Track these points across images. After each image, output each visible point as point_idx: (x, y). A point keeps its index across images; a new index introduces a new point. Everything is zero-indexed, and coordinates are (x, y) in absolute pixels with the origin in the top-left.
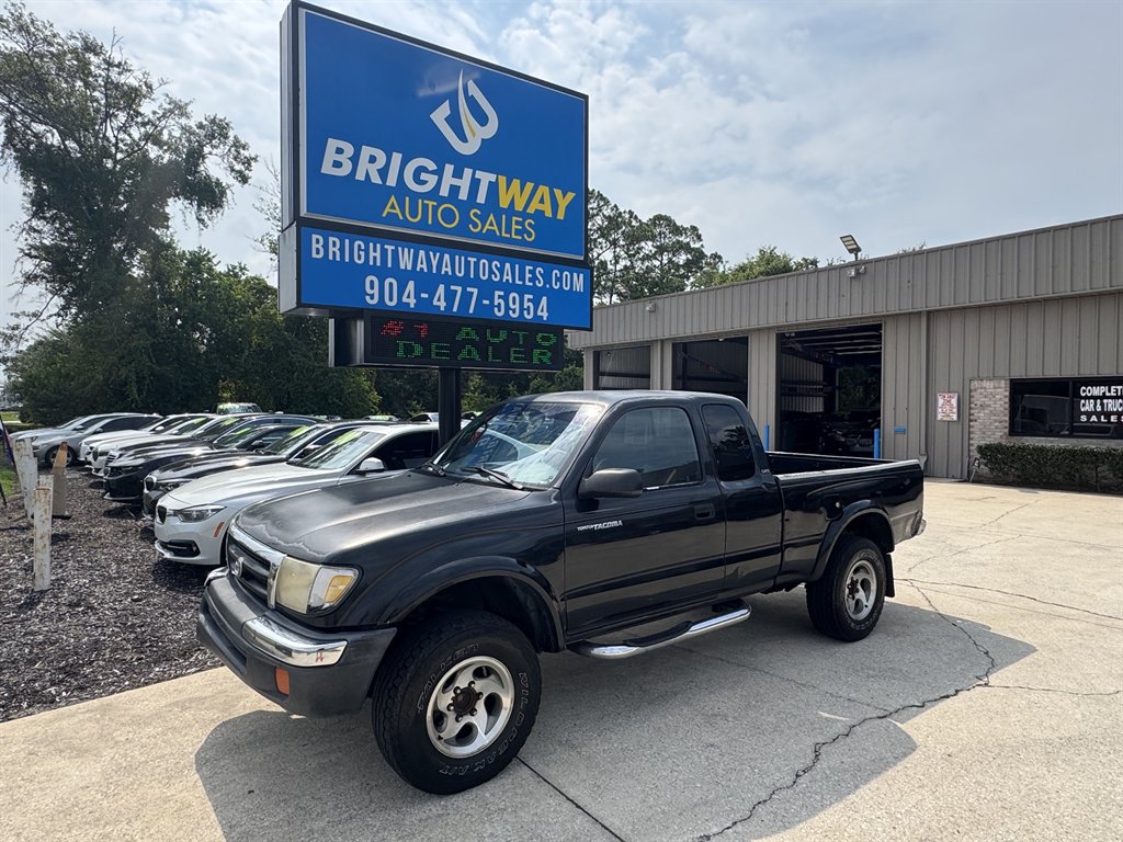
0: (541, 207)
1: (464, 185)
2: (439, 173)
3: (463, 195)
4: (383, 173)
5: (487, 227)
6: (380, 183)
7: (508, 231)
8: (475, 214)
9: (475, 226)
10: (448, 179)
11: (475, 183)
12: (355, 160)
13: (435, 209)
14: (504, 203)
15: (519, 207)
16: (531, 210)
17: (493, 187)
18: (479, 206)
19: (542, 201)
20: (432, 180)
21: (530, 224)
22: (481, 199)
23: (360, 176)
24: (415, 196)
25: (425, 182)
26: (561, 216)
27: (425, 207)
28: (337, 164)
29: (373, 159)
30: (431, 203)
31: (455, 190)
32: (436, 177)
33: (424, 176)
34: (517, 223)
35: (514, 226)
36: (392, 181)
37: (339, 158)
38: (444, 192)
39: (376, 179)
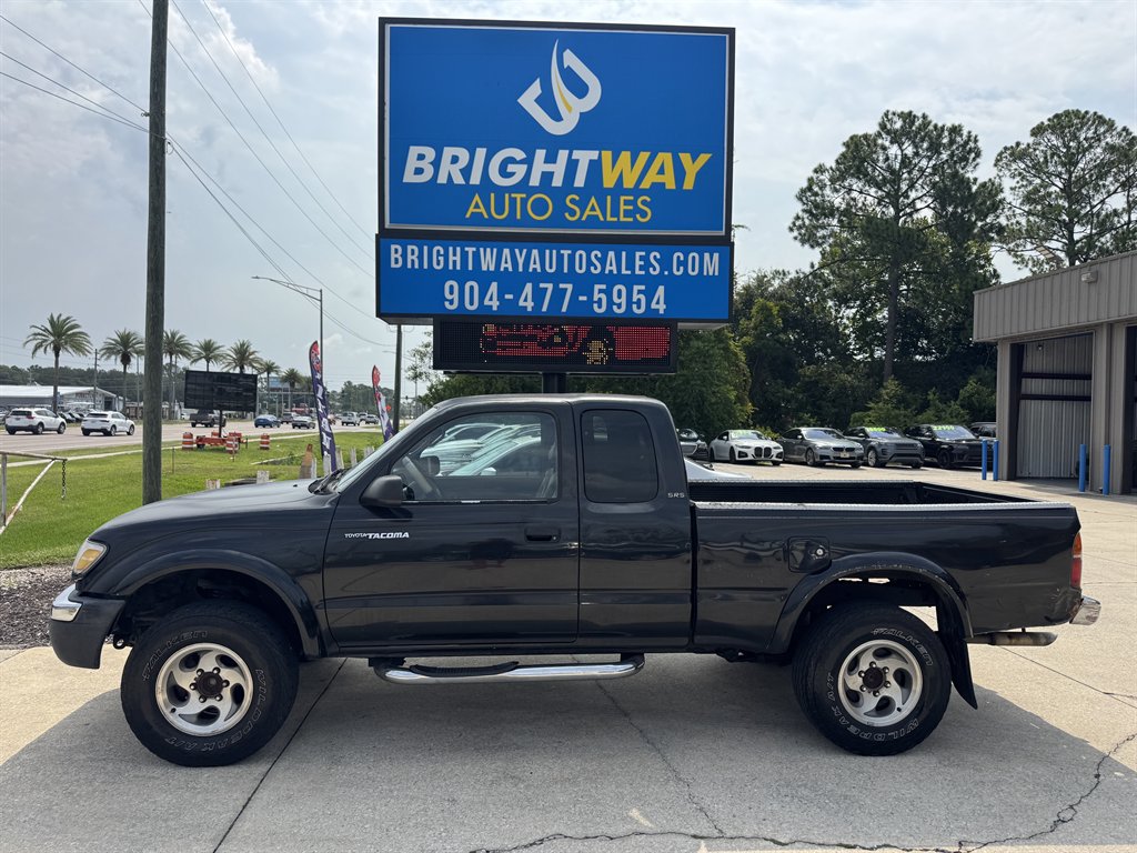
0: (660, 179)
1: (559, 170)
2: (529, 161)
3: (557, 182)
4: (466, 172)
5: (588, 212)
6: (464, 183)
7: (615, 213)
8: (572, 201)
9: (573, 213)
10: (540, 165)
11: (572, 166)
12: (436, 164)
13: (524, 202)
14: (609, 181)
15: (629, 183)
16: (645, 185)
17: (595, 167)
18: (577, 191)
19: (661, 171)
20: (520, 170)
21: (644, 202)
22: (580, 181)
23: (442, 179)
24: (501, 191)
25: (512, 174)
26: (689, 184)
27: (513, 201)
28: (419, 171)
29: (455, 160)
30: (519, 196)
31: (547, 177)
32: (525, 167)
33: (511, 168)
34: (626, 202)
35: (623, 207)
36: (475, 179)
37: (420, 164)
38: (535, 181)
39: (459, 180)
